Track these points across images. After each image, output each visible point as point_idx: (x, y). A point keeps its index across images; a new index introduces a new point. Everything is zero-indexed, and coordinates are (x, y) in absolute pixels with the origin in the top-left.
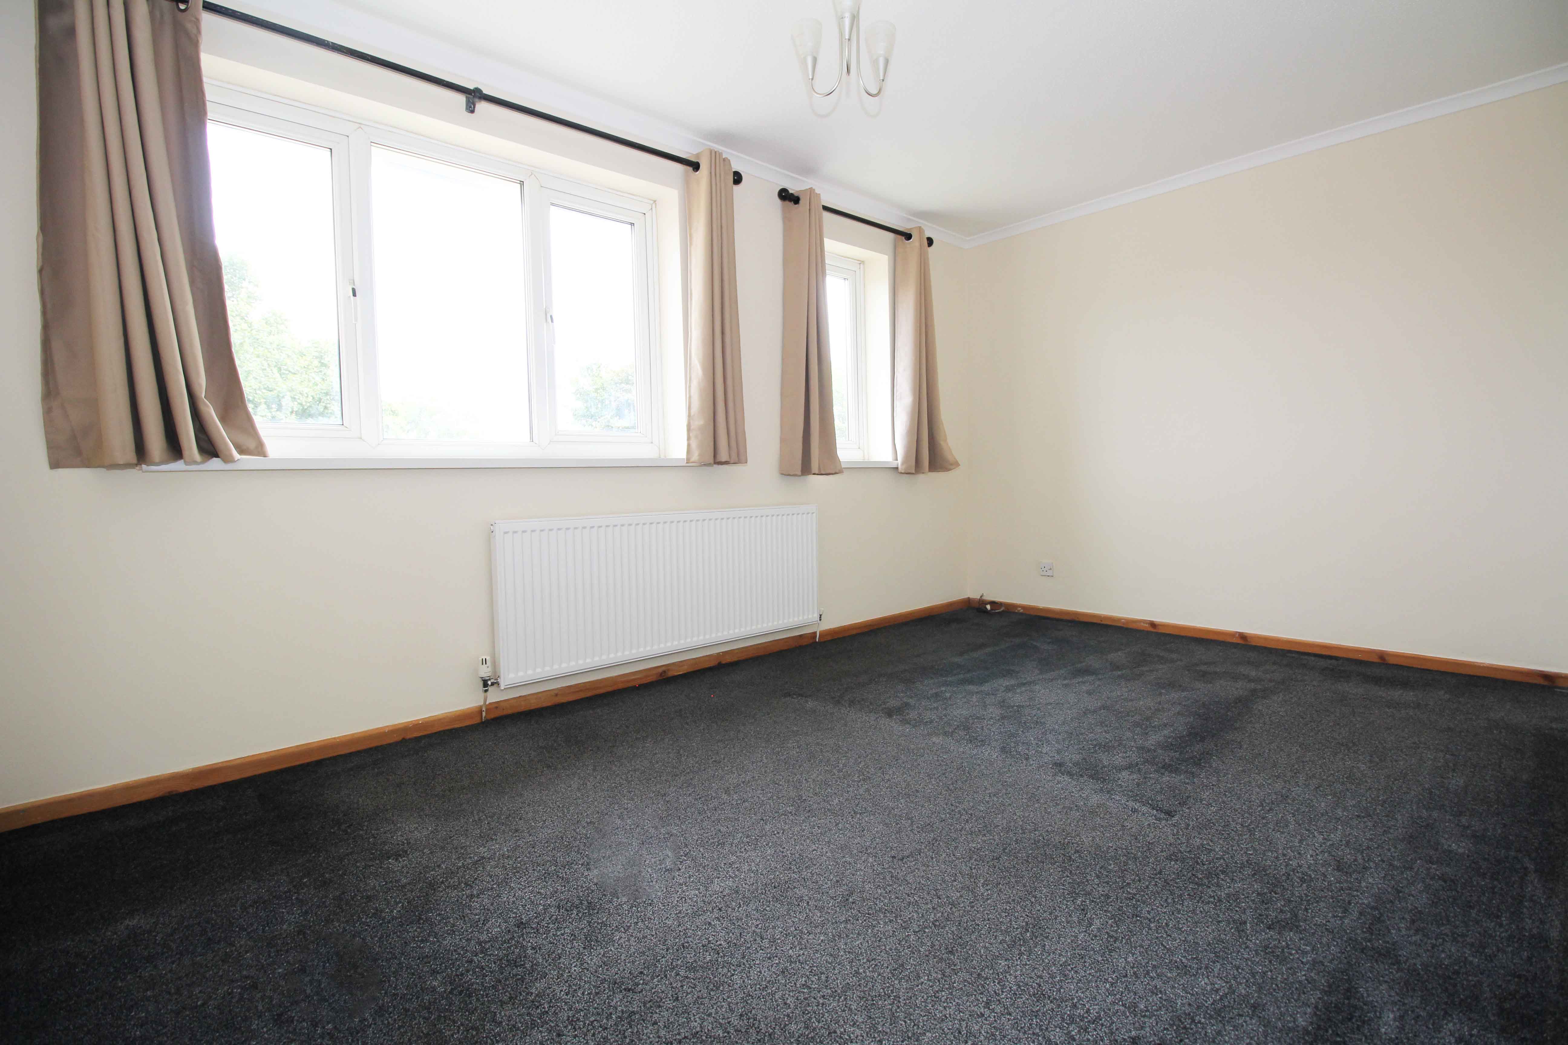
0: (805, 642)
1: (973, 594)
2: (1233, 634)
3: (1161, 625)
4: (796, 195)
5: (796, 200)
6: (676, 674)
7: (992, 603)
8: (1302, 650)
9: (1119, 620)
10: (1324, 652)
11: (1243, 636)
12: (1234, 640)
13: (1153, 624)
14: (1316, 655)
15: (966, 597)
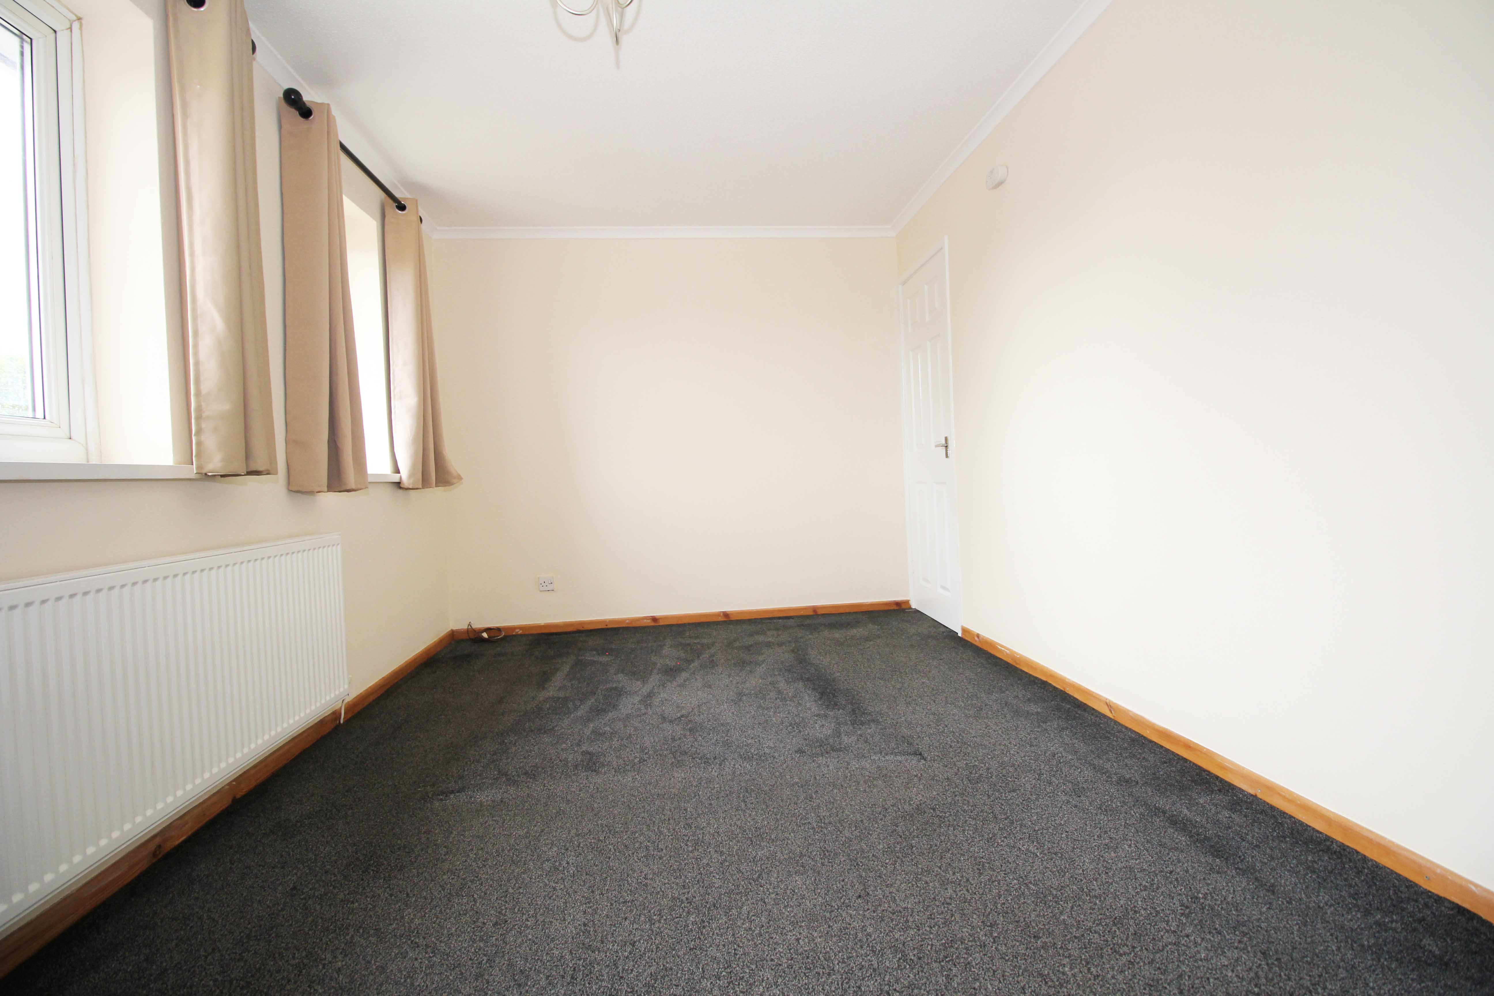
0: (326, 729)
1: (458, 623)
2: (718, 615)
3: (661, 618)
4: (308, 104)
5: (306, 112)
6: (177, 843)
7: (487, 630)
8: (771, 616)
9: (623, 621)
10: (781, 615)
11: (726, 614)
12: (720, 619)
13: (654, 619)
14: (779, 618)
15: (449, 629)
